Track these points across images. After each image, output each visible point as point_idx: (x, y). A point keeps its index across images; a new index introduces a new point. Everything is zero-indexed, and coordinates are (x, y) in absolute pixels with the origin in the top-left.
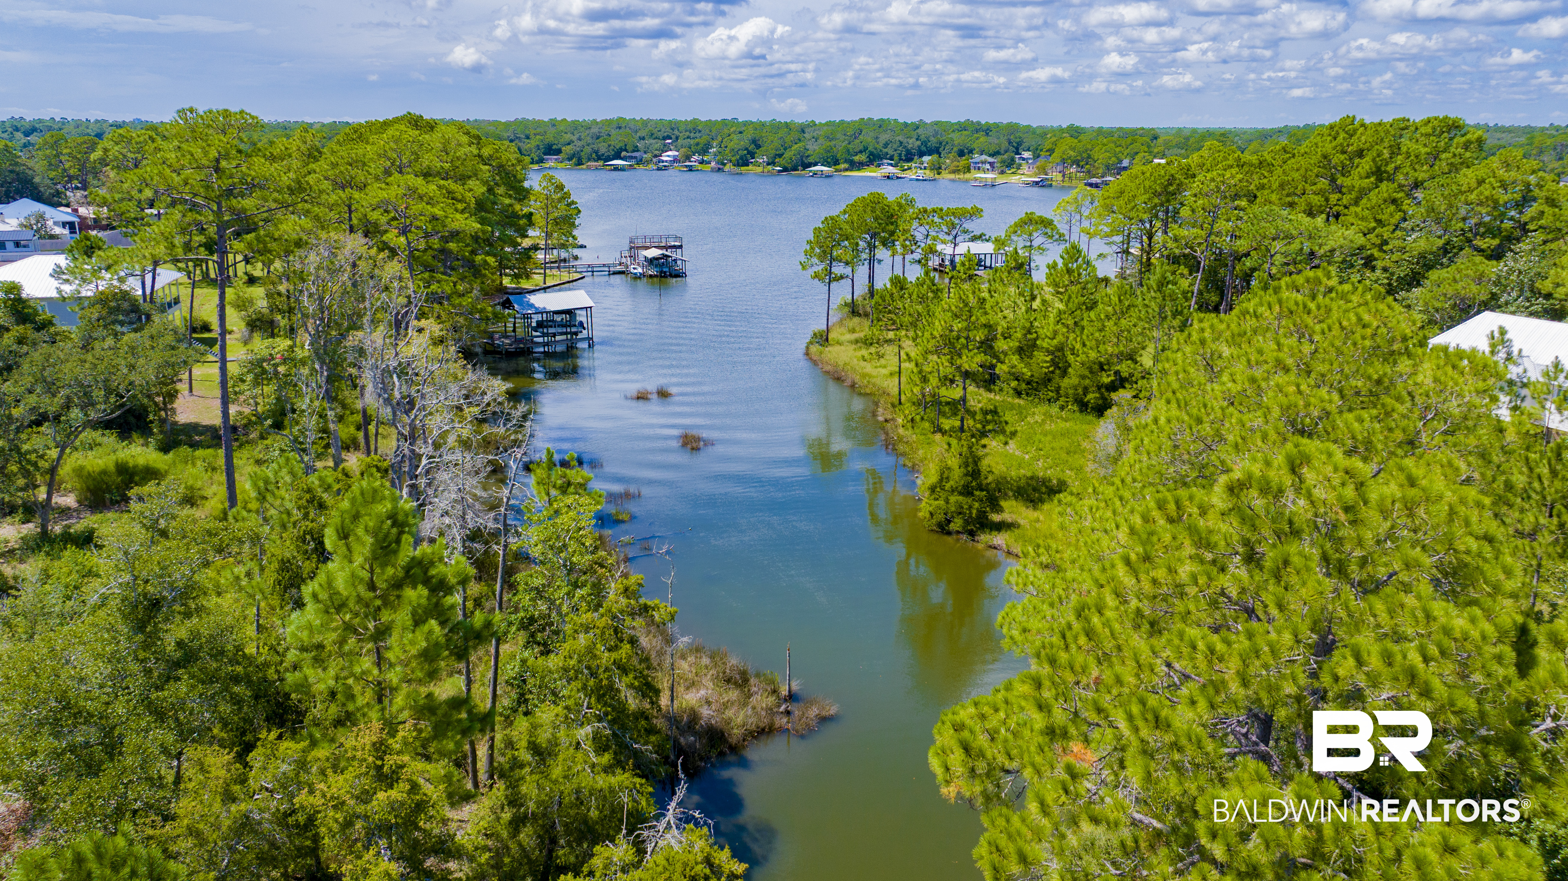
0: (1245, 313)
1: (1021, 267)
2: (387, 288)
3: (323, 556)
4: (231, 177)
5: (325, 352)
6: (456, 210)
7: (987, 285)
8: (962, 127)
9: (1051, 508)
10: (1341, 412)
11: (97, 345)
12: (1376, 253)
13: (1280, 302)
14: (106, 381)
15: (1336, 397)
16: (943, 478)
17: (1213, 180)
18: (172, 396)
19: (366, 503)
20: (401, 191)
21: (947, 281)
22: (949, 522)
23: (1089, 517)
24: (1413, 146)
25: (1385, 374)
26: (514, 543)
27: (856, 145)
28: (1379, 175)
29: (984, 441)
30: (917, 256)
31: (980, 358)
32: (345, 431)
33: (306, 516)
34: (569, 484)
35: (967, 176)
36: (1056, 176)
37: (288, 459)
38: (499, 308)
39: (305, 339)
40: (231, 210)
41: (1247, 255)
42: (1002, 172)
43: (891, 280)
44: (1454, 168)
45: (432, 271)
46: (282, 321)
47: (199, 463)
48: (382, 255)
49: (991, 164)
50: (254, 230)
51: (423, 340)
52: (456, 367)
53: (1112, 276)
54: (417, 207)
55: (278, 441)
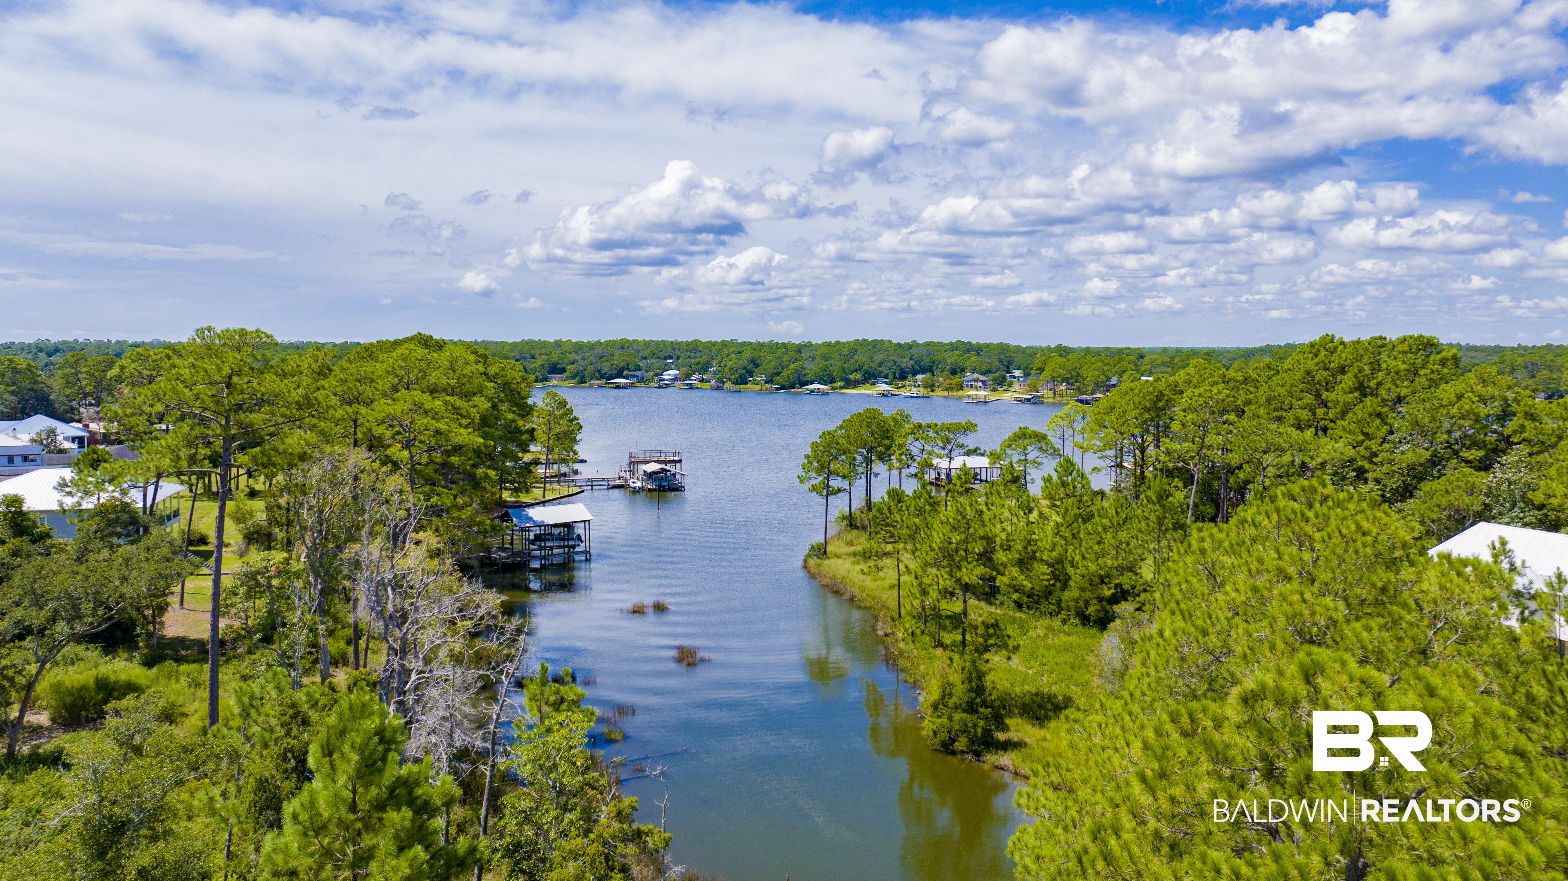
0: (1243, 522)
1: (1017, 480)
2: (387, 502)
3: (303, 774)
4: (242, 392)
5: (321, 566)
6: (461, 425)
7: (984, 498)
8: (953, 347)
9: (1058, 726)
10: (1348, 621)
11: (92, 557)
12: (1367, 466)
13: (1277, 510)
14: (97, 593)
15: (1341, 605)
16: (946, 692)
17: (1201, 395)
18: (162, 609)
19: (354, 718)
20: (406, 407)
21: (943, 494)
22: (953, 741)
23: (1099, 734)
24: (1392, 363)
25: (1389, 582)
26: (502, 763)
27: (851, 364)
28: (1362, 390)
29: (987, 656)
30: (913, 470)
31: (980, 570)
32: (334, 646)
33: (288, 734)
34: (562, 700)
35: (960, 393)
36: (1047, 393)
37: (275, 674)
38: (497, 522)
39: (301, 551)
40: (239, 424)
41: (1240, 467)
42: (994, 390)
43: (889, 493)
44: (1434, 384)
45: (433, 484)
46: (280, 534)
47: (183, 678)
48: (384, 469)
49: (983, 382)
50: (259, 444)
51: (421, 551)
52: (451, 580)
53: (1107, 489)
54: (422, 422)
55: (266, 656)
